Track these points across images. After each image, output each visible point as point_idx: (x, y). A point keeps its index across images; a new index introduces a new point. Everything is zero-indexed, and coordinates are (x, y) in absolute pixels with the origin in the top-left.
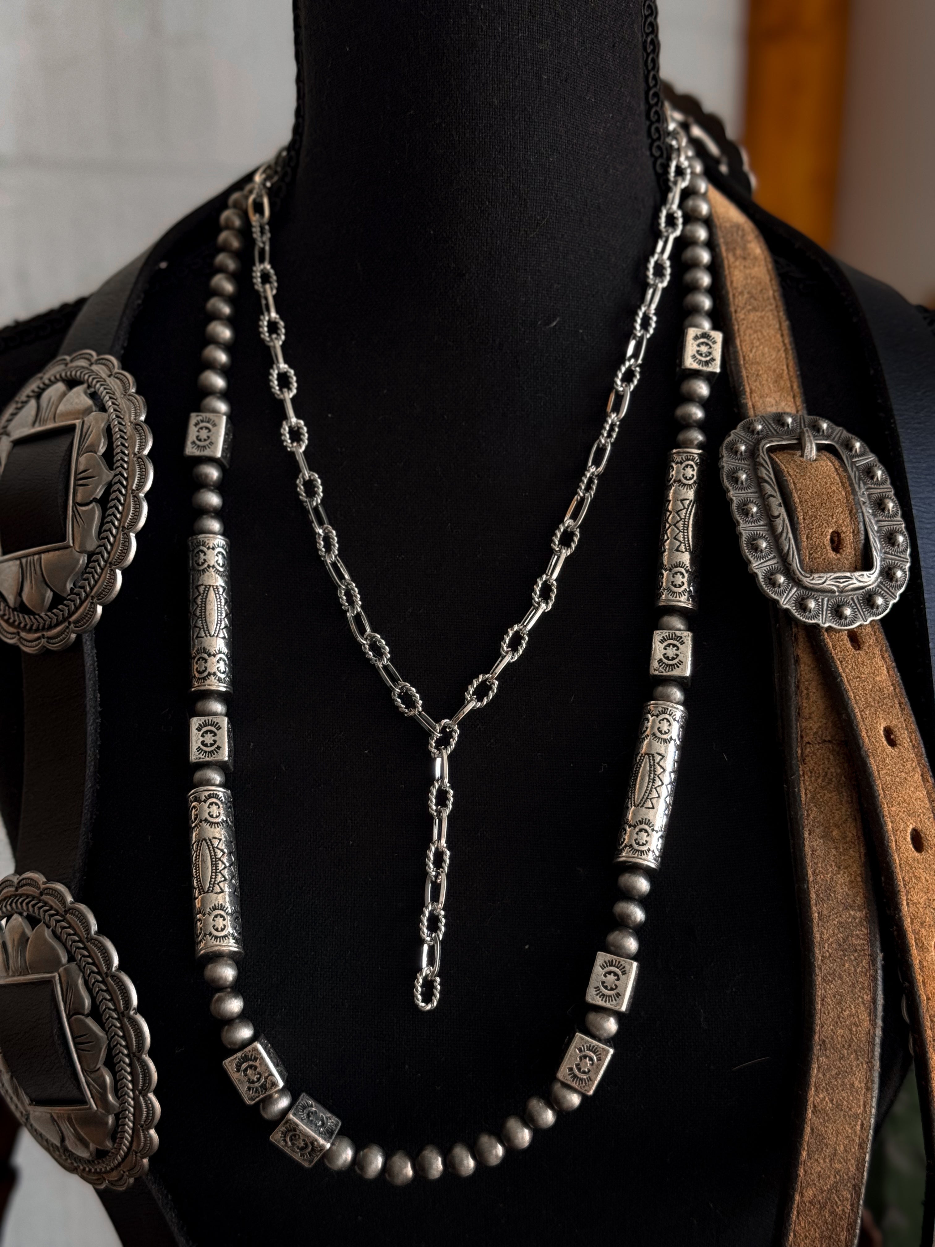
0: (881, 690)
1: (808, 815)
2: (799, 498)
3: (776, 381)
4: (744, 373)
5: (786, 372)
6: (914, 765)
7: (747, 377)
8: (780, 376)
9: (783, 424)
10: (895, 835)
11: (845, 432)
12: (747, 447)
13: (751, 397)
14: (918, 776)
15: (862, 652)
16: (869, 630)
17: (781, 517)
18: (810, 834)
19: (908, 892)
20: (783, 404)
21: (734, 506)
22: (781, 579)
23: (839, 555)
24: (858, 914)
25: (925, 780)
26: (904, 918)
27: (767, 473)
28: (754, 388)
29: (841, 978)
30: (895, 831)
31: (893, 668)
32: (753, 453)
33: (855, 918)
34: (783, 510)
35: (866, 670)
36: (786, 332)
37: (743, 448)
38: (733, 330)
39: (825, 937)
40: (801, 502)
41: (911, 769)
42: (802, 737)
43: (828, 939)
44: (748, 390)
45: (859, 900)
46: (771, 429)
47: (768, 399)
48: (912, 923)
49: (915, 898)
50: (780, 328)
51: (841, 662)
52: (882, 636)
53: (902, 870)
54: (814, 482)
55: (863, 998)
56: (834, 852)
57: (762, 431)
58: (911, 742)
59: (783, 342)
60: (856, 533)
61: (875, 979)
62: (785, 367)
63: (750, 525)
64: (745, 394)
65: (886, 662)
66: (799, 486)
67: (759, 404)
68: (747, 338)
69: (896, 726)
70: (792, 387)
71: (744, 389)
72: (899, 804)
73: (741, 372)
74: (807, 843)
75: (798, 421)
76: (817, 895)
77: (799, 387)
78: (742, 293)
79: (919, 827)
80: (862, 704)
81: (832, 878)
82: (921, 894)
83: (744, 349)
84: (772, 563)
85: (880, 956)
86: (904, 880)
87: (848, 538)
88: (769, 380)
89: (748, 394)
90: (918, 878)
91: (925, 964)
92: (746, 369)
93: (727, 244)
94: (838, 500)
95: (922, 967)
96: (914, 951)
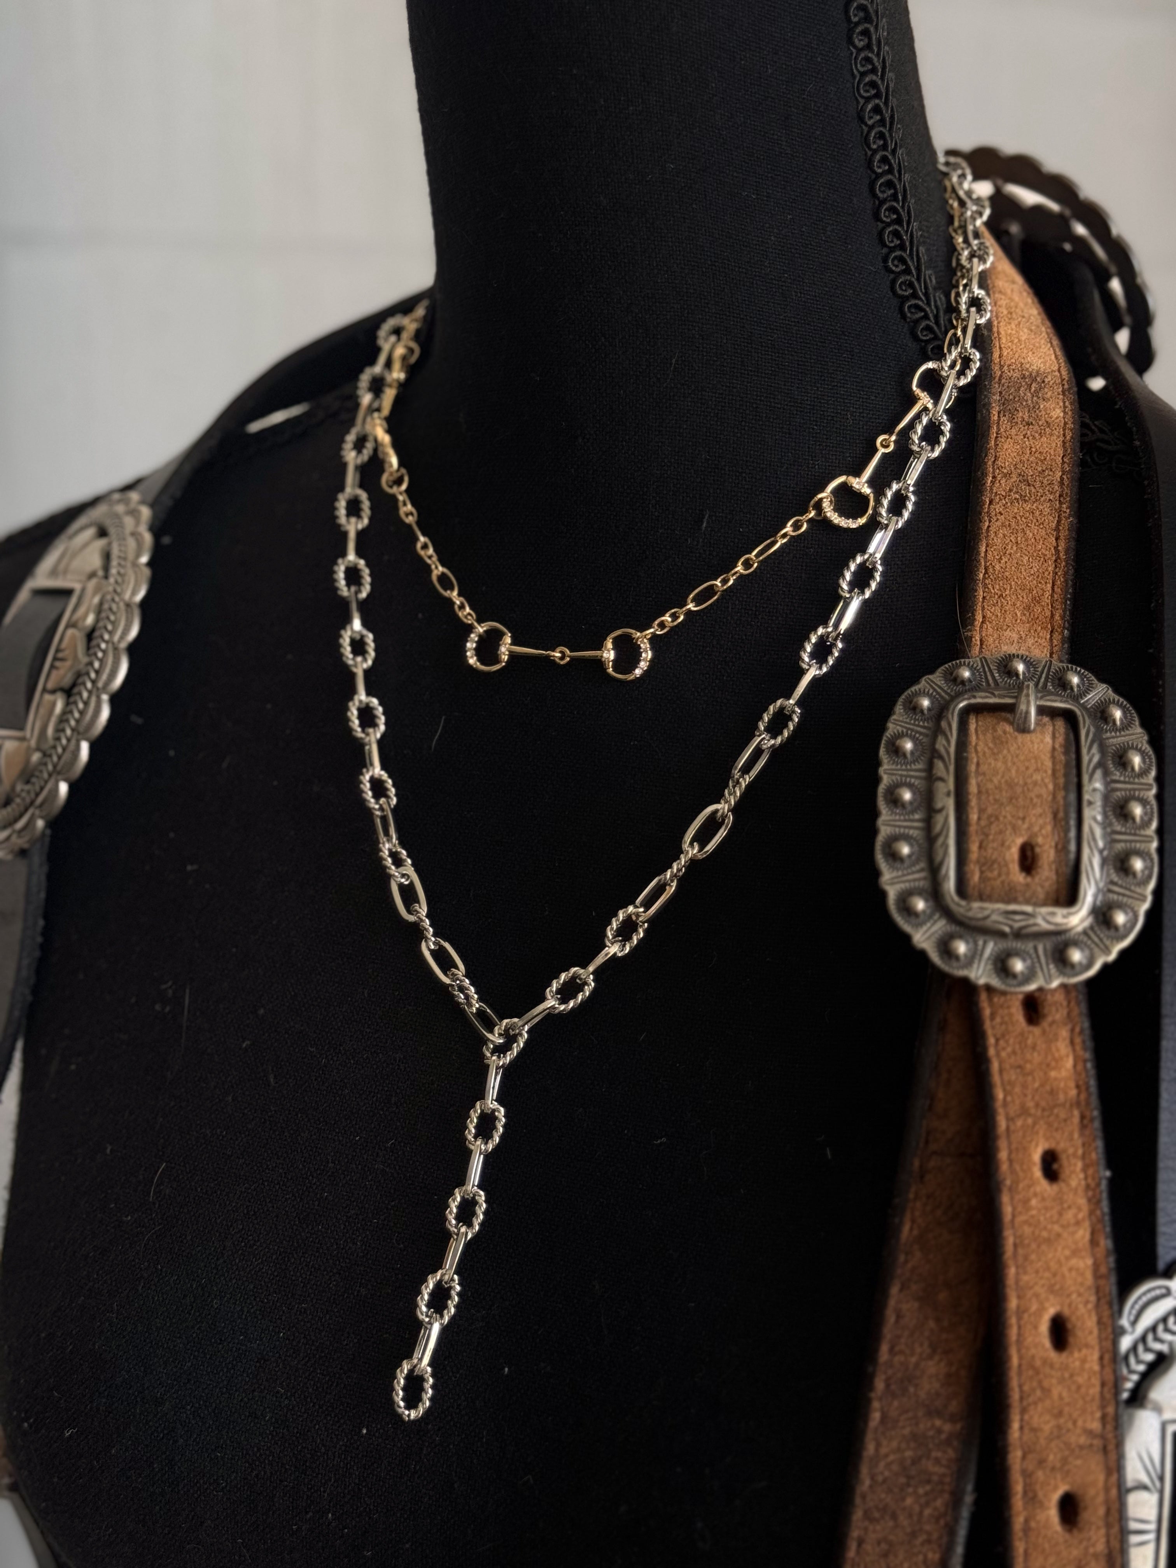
0: (1052, 1092)
1: (906, 1262)
2: (979, 785)
3: (1028, 608)
4: (980, 593)
5: (1047, 594)
6: (1080, 1216)
7: (984, 598)
8: (1037, 600)
9: (1011, 673)
10: (1019, 1318)
11: (1110, 691)
12: (932, 703)
13: (981, 627)
14: (1083, 1234)
15: (1036, 1030)
16: (1060, 997)
17: (944, 813)
18: (901, 1290)
19: (1024, 1411)
20: (1030, 641)
21: (881, 788)
22: (920, 905)
23: (1029, 879)
24: (947, 1427)
25: (1093, 1242)
26: (1011, 1449)
27: (948, 745)
28: (989, 614)
29: (894, 1516)
30: (1020, 1312)
31: (1085, 1061)
32: (940, 711)
33: (939, 1431)
34: (950, 803)
35: (1036, 1058)
36: (1064, 534)
37: (926, 703)
38: (980, 529)
39: (884, 1450)
40: (980, 792)
41: (1072, 1221)
42: (927, 1142)
43: (886, 1456)
44: (979, 618)
45: (954, 1406)
46: (990, 678)
47: (1008, 633)
48: (1024, 1457)
49: (1035, 1421)
50: (1057, 529)
51: (997, 1040)
52: (1080, 1009)
53: (1020, 1373)
54: (1010, 764)
55: (925, 1556)
56: (932, 1324)
57: (970, 680)
58: (1086, 1178)
59: (1056, 548)
60: (1061, 848)
61: (952, 1532)
62: (1049, 586)
63: (897, 817)
64: (972, 624)
65: (1074, 1050)
66: (984, 768)
67: (991, 640)
68: (997, 541)
69: (1065, 1151)
70: (1052, 616)
71: (974, 615)
72: (1037, 1272)
73: (976, 591)
74: (892, 1303)
75: (1040, 669)
76: (888, 1386)
77: (1063, 617)
78: (1008, 475)
79: (1066, 1312)
80: (1013, 1110)
81: (917, 1365)
82: (1047, 1417)
83: (989, 557)
84: (917, 877)
85: (969, 1498)
86: (1021, 1391)
87: (1047, 854)
88: (1018, 604)
89: (977, 624)
90: (1046, 1391)
91: (1033, 1524)
92: (985, 586)
93: (1004, 402)
94: (1039, 796)
95: (1027, 1530)
96: (1018, 1502)
